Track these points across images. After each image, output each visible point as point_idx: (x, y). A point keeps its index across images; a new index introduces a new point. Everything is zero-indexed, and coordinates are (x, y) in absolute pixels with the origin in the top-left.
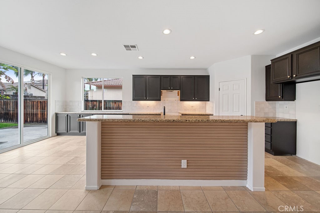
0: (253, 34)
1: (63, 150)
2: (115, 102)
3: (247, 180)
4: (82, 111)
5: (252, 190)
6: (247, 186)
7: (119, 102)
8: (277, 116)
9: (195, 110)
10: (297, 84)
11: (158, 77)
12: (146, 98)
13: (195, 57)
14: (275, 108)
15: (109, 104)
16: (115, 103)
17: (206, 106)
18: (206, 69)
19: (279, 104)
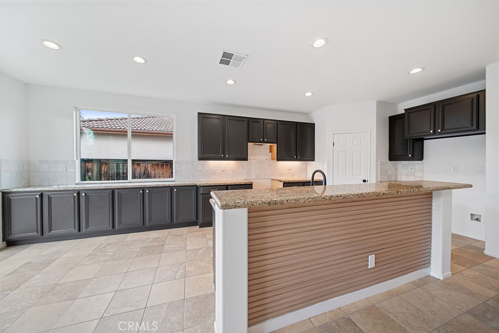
0: (409, 73)
1: (59, 282)
2: (138, 162)
3: (431, 266)
4: (77, 182)
5: (442, 279)
6: (432, 274)
7: (148, 162)
8: (399, 179)
9: (293, 174)
10: (424, 141)
11: (244, 121)
12: (225, 156)
13: (313, 94)
14: (396, 169)
15: (123, 166)
16: (138, 164)
17: (307, 169)
18: (307, 114)
19: (402, 165)
